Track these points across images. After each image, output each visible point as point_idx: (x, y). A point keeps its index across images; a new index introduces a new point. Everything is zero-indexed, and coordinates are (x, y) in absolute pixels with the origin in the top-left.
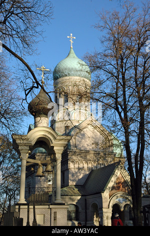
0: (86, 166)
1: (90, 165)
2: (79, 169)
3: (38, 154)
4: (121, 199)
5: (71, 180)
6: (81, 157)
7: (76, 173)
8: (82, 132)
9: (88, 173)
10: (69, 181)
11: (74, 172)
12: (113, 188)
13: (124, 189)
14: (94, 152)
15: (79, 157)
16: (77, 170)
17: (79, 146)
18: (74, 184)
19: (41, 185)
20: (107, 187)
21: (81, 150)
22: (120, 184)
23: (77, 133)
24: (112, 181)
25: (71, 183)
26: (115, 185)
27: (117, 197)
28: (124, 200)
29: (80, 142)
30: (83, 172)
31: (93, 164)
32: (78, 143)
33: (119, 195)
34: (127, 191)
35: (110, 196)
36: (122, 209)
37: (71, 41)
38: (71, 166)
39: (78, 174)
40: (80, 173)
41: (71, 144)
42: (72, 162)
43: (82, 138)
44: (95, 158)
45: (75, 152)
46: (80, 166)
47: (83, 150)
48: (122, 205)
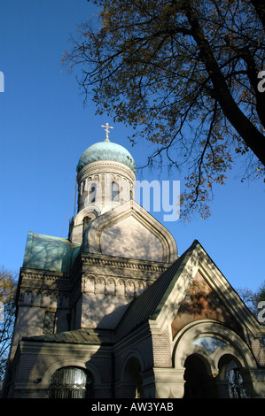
0: (121, 288)
1: (131, 289)
2: (106, 293)
3: (28, 271)
4: (209, 340)
5: (87, 317)
6: (112, 270)
7: (100, 302)
8: (115, 226)
9: (126, 303)
10: (83, 318)
11: (95, 300)
12: (183, 308)
13: (214, 313)
14: (137, 262)
15: (106, 270)
16: (101, 297)
17: (109, 250)
18: (95, 325)
19: (28, 333)
20: (166, 303)
21: (112, 257)
22: (202, 299)
23: (104, 227)
24: (179, 288)
25: (86, 323)
26: (189, 301)
27: (198, 333)
28: (217, 344)
29: (111, 243)
30: (116, 300)
31: (137, 286)
32: (104, 244)
33: (202, 328)
34: (222, 319)
35: (176, 330)
36: (215, 371)
37: (107, 131)
38: (88, 286)
39: (105, 305)
40: (107, 302)
41: (91, 243)
42: (92, 278)
43: (115, 237)
44: (141, 274)
45: (98, 259)
46: (108, 289)
47: (115, 257)
48: (215, 357)
